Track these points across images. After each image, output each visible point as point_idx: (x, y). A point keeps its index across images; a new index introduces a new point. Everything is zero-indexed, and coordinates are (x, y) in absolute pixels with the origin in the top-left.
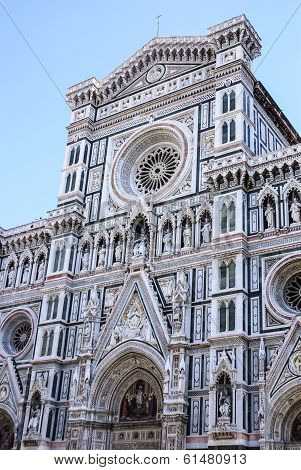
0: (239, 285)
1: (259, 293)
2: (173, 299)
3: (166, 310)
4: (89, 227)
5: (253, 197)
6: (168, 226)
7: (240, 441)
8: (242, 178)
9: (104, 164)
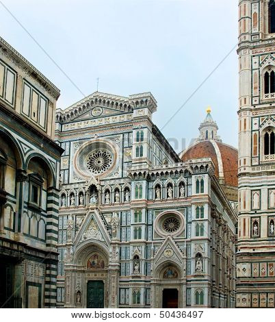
0: (143, 221)
1: (152, 225)
2: (112, 224)
3: (108, 228)
4: (64, 186)
5: (151, 184)
6: (107, 191)
7: (143, 279)
8: (146, 175)
9: (69, 155)
